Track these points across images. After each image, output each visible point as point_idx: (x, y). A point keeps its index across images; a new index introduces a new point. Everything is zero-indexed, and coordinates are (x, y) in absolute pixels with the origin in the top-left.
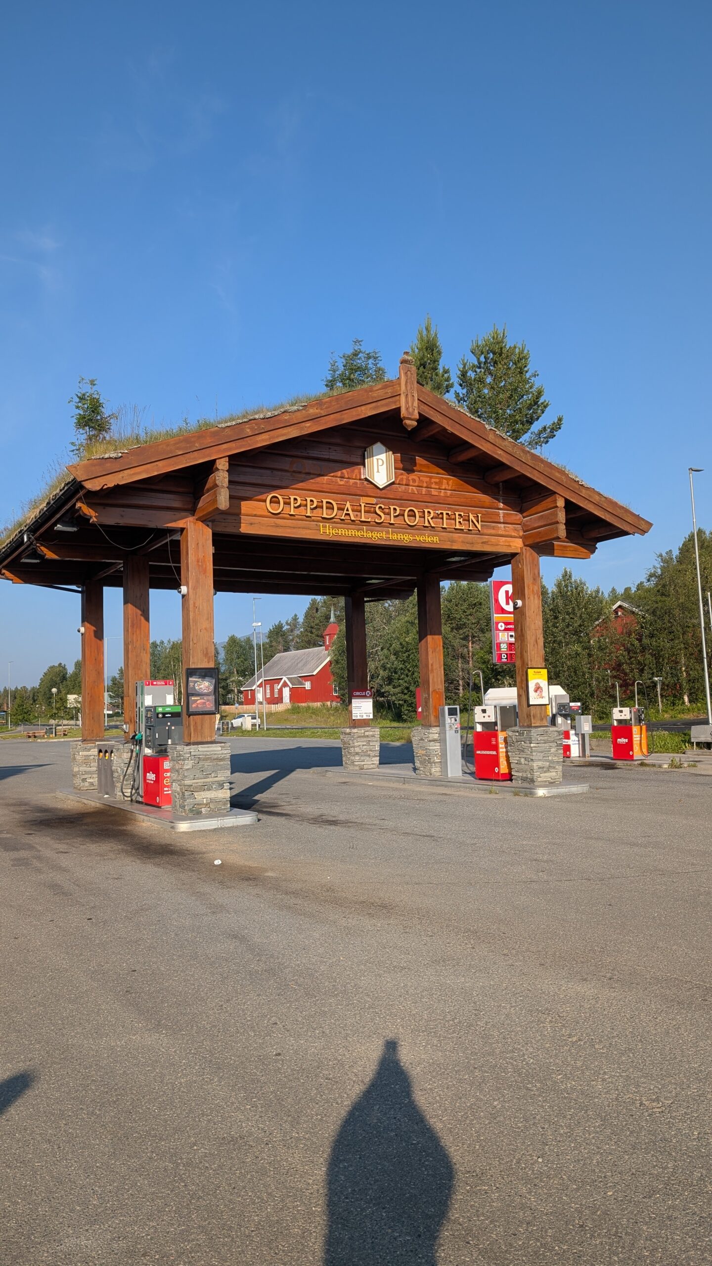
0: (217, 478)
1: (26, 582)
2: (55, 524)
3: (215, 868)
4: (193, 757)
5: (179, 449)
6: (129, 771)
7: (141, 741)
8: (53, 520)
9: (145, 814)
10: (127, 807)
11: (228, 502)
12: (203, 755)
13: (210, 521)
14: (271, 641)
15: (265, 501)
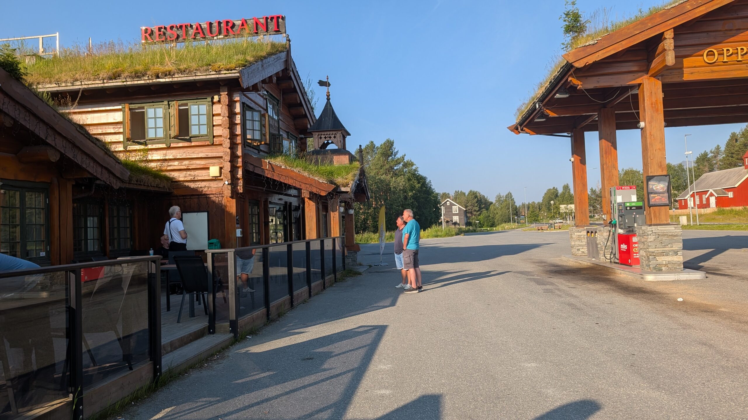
0: (665, 45)
1: (537, 133)
2: (555, 94)
3: (678, 303)
4: (654, 234)
5: (636, 30)
6: (608, 243)
7: (615, 225)
8: (554, 92)
9: (622, 269)
10: (608, 265)
11: (674, 60)
12: (661, 232)
13: (660, 76)
14: (698, 165)
15: (702, 55)
